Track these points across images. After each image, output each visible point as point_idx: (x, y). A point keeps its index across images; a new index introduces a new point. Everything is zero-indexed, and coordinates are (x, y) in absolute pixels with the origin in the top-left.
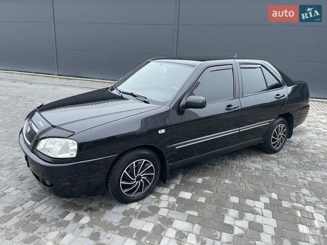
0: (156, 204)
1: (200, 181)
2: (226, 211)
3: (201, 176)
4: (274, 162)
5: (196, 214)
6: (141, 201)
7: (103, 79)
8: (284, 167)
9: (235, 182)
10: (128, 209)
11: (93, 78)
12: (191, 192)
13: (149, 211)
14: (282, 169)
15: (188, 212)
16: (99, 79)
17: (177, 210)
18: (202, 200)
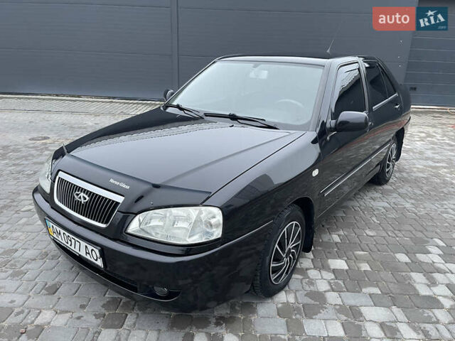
0: (312, 288)
1: (336, 238)
2: (410, 278)
3: (330, 231)
4: (395, 195)
5: (376, 291)
6: (287, 288)
7: (57, 95)
8: (413, 201)
9: (379, 232)
10: (280, 305)
11: (37, 95)
12: (340, 257)
13: (313, 302)
14: (412, 204)
15: (364, 290)
16: (50, 95)
17: (348, 291)
18: (365, 267)
